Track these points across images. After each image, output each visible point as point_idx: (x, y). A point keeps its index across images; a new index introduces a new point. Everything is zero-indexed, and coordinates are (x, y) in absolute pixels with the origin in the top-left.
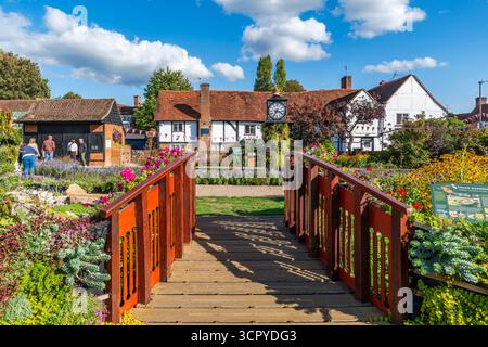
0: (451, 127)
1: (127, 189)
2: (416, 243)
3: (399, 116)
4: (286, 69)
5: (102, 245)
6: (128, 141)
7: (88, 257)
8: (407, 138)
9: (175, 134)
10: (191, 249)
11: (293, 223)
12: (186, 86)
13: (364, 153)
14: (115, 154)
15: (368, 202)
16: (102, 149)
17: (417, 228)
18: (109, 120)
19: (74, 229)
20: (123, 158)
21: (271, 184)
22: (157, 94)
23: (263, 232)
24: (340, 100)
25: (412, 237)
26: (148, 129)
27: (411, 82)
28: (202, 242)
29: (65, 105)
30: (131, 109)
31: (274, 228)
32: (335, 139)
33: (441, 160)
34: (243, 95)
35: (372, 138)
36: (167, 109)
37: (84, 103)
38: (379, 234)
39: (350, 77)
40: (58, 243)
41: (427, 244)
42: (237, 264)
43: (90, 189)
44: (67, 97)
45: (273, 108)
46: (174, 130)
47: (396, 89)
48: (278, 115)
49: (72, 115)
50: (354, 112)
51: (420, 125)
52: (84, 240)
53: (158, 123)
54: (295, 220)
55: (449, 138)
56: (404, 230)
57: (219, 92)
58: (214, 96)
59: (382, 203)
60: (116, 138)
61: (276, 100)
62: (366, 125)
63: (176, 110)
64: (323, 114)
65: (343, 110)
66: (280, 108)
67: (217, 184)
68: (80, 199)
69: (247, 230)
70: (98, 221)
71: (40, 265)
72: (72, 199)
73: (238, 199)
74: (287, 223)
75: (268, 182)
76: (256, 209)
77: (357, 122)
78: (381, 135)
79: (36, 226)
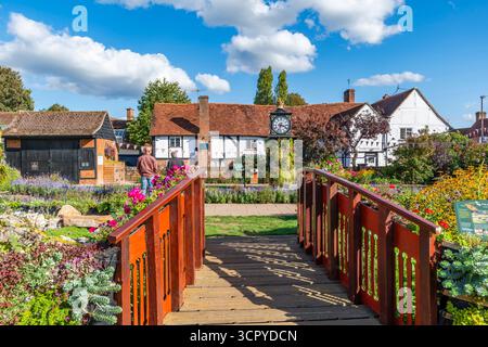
0: (454, 142)
1: (136, 210)
2: (445, 264)
3: (402, 130)
4: (288, 82)
5: (112, 275)
6: (121, 157)
7: (96, 288)
8: (411, 153)
9: (173, 150)
10: (203, 274)
11: (309, 244)
12: (182, 99)
13: (368, 169)
14: (108, 172)
15: (393, 221)
16: (93, 166)
17: (446, 248)
18: (102, 134)
19: (80, 257)
20: (116, 175)
21: (276, 202)
22: (152, 107)
23: (277, 254)
24: (344, 114)
25: (440, 257)
26: (143, 144)
27: (414, 96)
28: (214, 267)
29: (51, 118)
30: (124, 122)
31: (288, 249)
32: (339, 155)
33: (455, 176)
34: (243, 108)
35: (376, 153)
36: (164, 123)
37: (73, 115)
38: (404, 255)
39: (353, 91)
40: (62, 273)
41: (457, 264)
42: (254, 290)
43: (86, 210)
44: (52, 109)
45: (277, 122)
46: (172, 145)
47: (399, 104)
48: (283, 130)
49: (60, 129)
50: (357, 126)
51: (424, 140)
52: (92, 269)
53: (153, 138)
54: (310, 240)
55: (452, 153)
56: (432, 250)
57: (219, 105)
58: (213, 109)
59: (407, 222)
60: (108, 154)
61: (280, 113)
62: (371, 140)
63: (173, 124)
64: (328, 129)
65: (347, 124)
66: (284, 122)
67: (220, 202)
68: (74, 221)
69: (260, 252)
70: (106, 248)
71: (42, 298)
72: (66, 221)
73: (244, 218)
74: (302, 244)
75: (274, 200)
76: (265, 228)
77: (361, 137)
78: (385, 150)
79: (36, 255)
